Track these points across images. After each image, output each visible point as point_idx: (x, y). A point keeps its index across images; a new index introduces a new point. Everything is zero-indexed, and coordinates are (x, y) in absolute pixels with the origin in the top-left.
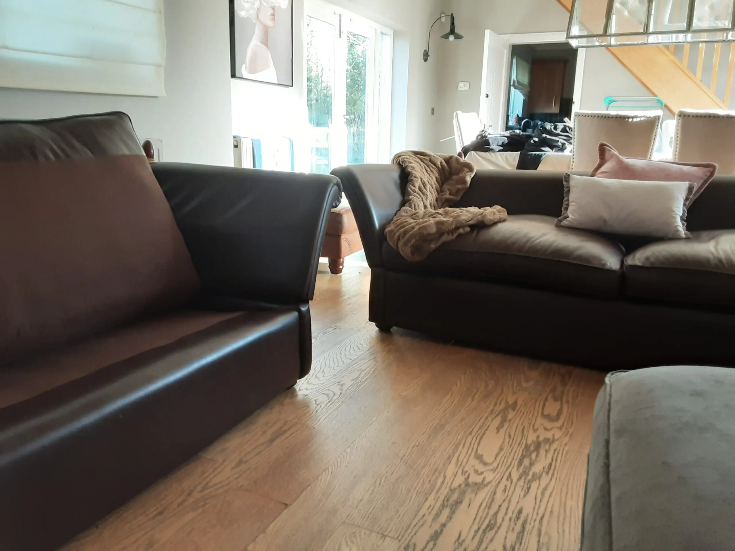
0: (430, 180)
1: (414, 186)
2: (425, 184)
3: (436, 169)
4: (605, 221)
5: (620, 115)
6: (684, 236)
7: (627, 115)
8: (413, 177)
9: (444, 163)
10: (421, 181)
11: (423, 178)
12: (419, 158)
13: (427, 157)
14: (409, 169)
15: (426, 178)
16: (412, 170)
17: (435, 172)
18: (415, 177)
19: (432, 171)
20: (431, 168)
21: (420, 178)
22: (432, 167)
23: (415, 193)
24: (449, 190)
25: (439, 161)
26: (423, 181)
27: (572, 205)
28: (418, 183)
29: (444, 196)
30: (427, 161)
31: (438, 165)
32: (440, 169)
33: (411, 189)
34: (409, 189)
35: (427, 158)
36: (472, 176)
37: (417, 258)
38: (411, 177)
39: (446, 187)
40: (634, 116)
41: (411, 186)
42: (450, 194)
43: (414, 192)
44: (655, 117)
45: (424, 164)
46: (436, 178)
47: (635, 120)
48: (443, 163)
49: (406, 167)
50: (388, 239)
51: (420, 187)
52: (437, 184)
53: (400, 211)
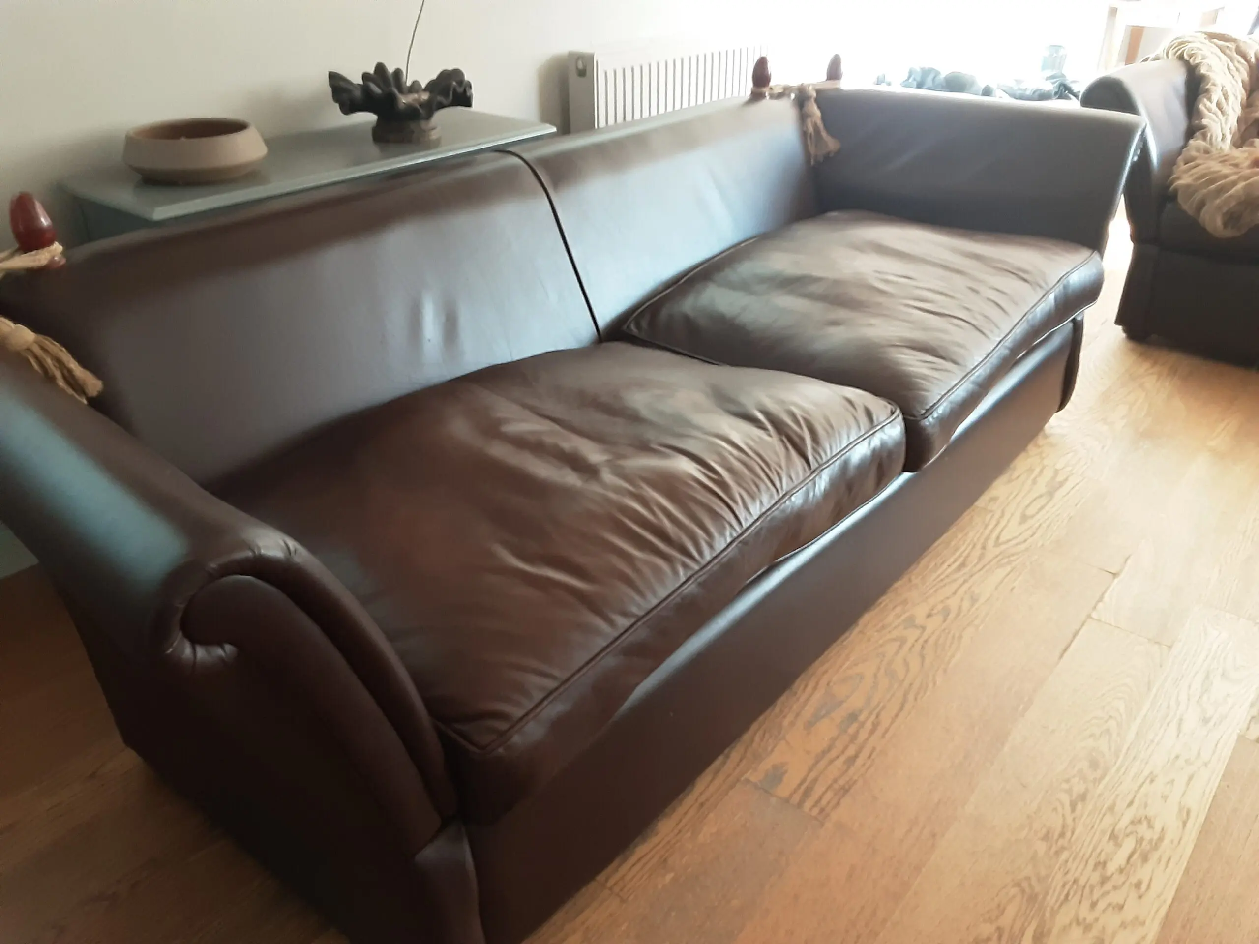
0: (1234, 85)
1: (1211, 102)
2: (1228, 96)
3: (1246, 65)
8: (1210, 84)
10: (1222, 90)
11: (1226, 85)
12: (1217, 46)
13: (1233, 43)
14: (1203, 70)
15: (1228, 81)
16: (1207, 71)
17: (1242, 69)
18: (1214, 85)
19: (1237, 70)
20: (1236, 63)
21: (1221, 84)
22: (1239, 62)
23: (1210, 111)
26: (1226, 91)
28: (1217, 95)
29: (1252, 115)
30: (1231, 51)
31: (1251, 58)
32: (1253, 65)
33: (1205, 107)
34: (1201, 107)
35: (1230, 46)
38: (1207, 84)
41: (1205, 100)
43: (1208, 110)
45: (1225, 57)
46: (1243, 81)
49: (1198, 65)
50: (1180, 199)
51: (1220, 101)
52: (1243, 92)
53: (1187, 148)
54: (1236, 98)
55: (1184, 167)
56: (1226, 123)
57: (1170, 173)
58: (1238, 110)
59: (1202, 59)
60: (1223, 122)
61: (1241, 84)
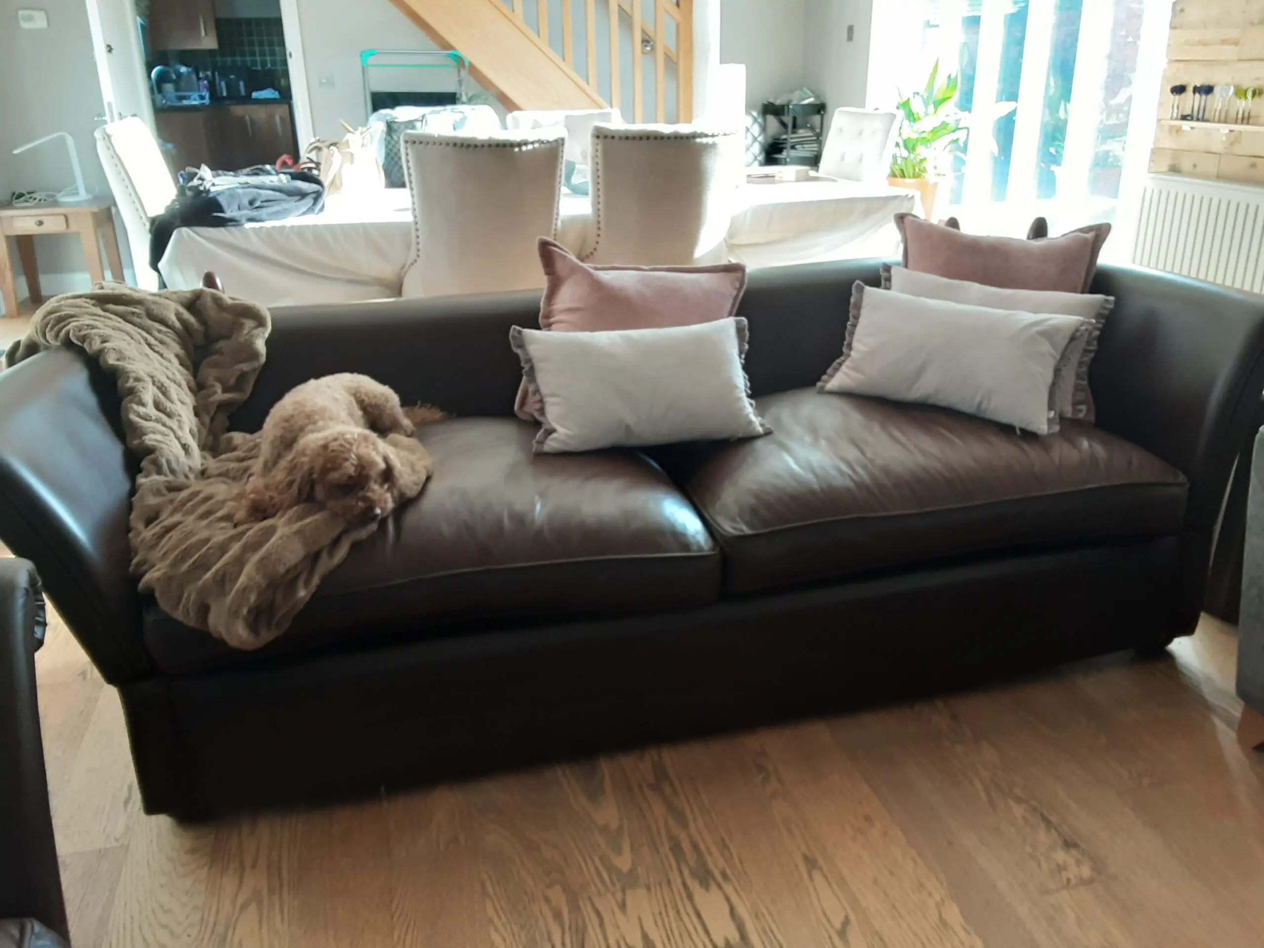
0: (167, 369)
1: (144, 406)
2: (166, 389)
3: (169, 333)
4: (628, 428)
5: (497, 140)
6: (760, 430)
7: (508, 141)
8: (131, 380)
9: (187, 315)
10: (154, 383)
11: (155, 373)
13: (139, 306)
14: (111, 360)
15: (157, 365)
16: (118, 360)
17: (168, 340)
18: (138, 380)
19: (162, 342)
20: (156, 334)
21: (149, 375)
22: (159, 331)
23: (150, 420)
24: (219, 379)
25: (172, 311)
26: (159, 382)
27: (553, 404)
28: (149, 394)
29: (212, 399)
30: (141, 318)
31: (173, 322)
32: (178, 329)
33: (139, 416)
34: (133, 417)
35: (136, 310)
36: (267, 335)
37: (267, 636)
38: (127, 381)
39: (210, 374)
40: (522, 141)
41: (135, 406)
42: (225, 390)
43: (146, 420)
44: (556, 141)
45: (136, 328)
46: (177, 356)
47: (524, 148)
48: (182, 314)
49: (101, 352)
50: (164, 604)
51: (157, 398)
52: (185, 372)
53: (137, 495)
54: (180, 385)
55: (148, 533)
56: (180, 427)
57: (128, 552)
58: (189, 400)
59: (104, 341)
60: (175, 427)
61: (176, 362)
